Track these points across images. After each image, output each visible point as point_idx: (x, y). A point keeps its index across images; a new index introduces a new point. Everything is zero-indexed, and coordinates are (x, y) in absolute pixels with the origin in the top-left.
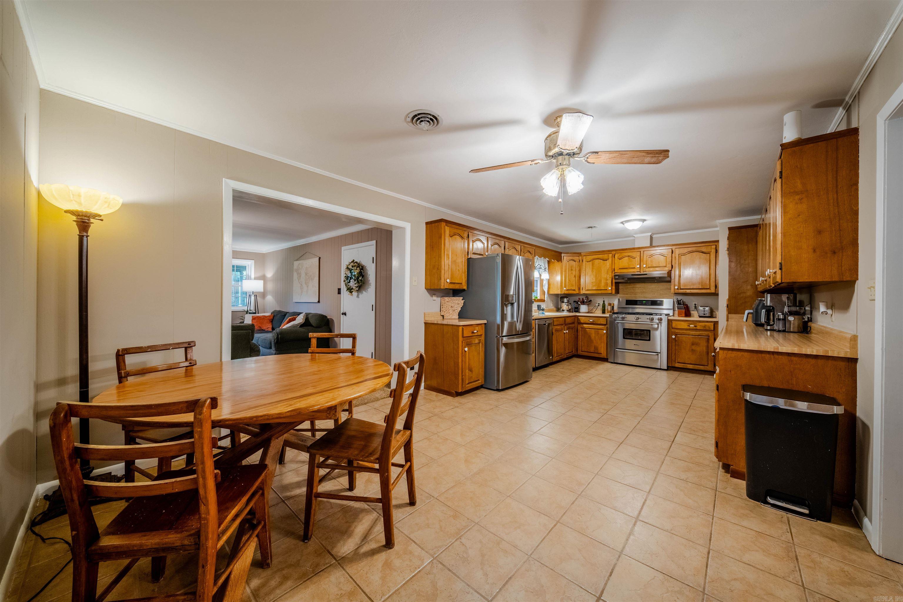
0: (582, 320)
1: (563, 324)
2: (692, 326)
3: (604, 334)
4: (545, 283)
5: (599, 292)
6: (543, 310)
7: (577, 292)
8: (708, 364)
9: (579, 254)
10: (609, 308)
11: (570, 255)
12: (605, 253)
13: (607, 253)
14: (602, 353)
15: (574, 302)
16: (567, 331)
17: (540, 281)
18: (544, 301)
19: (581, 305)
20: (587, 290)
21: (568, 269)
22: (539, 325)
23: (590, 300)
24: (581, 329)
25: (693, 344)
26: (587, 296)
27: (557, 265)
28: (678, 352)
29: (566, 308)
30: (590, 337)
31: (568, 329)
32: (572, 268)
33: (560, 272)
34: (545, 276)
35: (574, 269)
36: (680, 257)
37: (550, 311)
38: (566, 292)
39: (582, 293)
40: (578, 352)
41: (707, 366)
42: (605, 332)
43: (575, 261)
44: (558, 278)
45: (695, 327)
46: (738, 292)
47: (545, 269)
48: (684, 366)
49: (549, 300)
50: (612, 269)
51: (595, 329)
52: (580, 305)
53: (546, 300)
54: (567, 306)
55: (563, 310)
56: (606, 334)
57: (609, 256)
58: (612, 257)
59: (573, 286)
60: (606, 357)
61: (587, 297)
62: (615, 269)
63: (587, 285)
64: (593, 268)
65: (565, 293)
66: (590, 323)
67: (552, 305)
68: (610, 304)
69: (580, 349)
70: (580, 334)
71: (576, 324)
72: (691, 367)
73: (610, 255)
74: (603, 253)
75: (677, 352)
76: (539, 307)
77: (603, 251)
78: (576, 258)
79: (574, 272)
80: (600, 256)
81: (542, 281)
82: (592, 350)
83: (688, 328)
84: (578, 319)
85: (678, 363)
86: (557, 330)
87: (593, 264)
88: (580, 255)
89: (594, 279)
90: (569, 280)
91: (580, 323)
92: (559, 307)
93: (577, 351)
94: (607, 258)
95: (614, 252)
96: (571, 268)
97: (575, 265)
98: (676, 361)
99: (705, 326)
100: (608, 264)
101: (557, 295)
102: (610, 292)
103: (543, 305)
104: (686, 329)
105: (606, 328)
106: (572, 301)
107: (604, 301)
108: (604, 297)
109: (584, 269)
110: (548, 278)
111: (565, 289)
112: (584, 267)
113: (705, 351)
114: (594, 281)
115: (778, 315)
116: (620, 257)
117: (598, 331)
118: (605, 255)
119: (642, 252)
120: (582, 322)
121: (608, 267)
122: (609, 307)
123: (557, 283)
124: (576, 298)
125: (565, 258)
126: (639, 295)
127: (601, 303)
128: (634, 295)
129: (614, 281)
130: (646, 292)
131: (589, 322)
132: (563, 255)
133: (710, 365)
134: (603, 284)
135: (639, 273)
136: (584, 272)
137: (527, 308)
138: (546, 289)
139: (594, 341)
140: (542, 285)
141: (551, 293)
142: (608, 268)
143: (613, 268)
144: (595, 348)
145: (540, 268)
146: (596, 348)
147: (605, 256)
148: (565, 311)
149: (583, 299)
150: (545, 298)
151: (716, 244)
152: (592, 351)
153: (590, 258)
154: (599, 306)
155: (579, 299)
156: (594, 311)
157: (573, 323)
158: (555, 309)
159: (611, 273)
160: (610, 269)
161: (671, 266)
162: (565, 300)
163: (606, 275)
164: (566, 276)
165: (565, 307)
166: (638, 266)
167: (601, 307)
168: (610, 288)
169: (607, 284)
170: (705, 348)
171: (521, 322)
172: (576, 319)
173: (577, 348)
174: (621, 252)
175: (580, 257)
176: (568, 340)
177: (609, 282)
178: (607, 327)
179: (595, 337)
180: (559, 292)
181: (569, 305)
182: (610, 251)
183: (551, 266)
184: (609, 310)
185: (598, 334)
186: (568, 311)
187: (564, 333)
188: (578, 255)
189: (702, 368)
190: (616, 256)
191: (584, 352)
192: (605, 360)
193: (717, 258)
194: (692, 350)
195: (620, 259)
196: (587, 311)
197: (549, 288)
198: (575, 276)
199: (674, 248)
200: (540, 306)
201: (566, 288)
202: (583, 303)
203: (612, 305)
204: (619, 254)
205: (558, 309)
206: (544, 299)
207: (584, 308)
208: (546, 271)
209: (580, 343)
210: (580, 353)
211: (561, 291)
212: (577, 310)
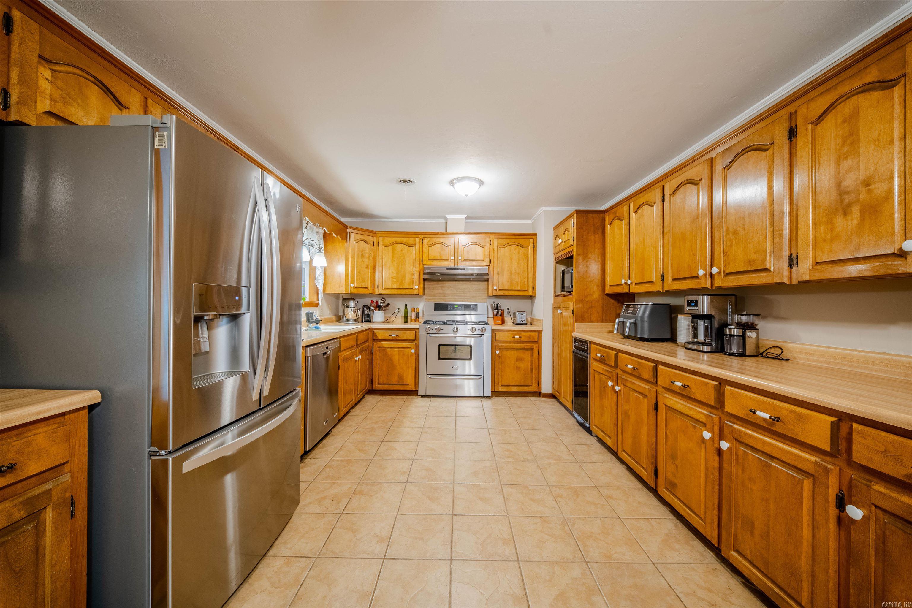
0: (380, 335)
1: (354, 346)
2: (517, 337)
3: (412, 355)
4: (319, 273)
5: (403, 292)
6: (318, 322)
7: (371, 292)
8: (532, 383)
9: (373, 233)
10: (414, 315)
11: (360, 232)
12: (410, 236)
13: (413, 236)
14: (409, 383)
15: (364, 306)
16: (360, 357)
17: (310, 270)
18: (317, 305)
19: (375, 312)
20: (385, 289)
21: (358, 254)
22: (313, 357)
23: (386, 303)
24: (378, 349)
25: (517, 360)
26: (383, 297)
27: (339, 247)
28: (502, 372)
29: (352, 316)
30: (391, 361)
31: (360, 353)
32: (364, 254)
33: (344, 258)
34: (320, 261)
35: (366, 255)
36: (499, 250)
37: (327, 321)
38: (355, 291)
39: (377, 293)
40: (374, 386)
41: (531, 385)
42: (413, 351)
43: (368, 243)
44: (341, 268)
45: (519, 338)
46: (585, 295)
47: (320, 248)
48: (508, 389)
49: (325, 305)
50: (419, 259)
51: (399, 348)
52: (373, 311)
53: (320, 303)
54: (354, 312)
55: (348, 320)
56: (414, 355)
57: (415, 240)
58: (420, 242)
59: (364, 281)
60: (414, 389)
61: (383, 300)
62: (423, 259)
63: (385, 281)
64: (393, 257)
65: (353, 292)
66: (392, 339)
67: (329, 312)
68: (414, 310)
69: (377, 380)
70: (376, 356)
71: (370, 343)
72: (515, 389)
73: (417, 240)
74: (408, 235)
75: (500, 371)
76: (309, 316)
77: (408, 233)
78: (370, 239)
79: (366, 260)
80: (404, 239)
81: (313, 270)
82: (395, 380)
83: (513, 339)
84: (373, 333)
85: (502, 385)
86: (345, 360)
87: (393, 251)
88: (374, 235)
89: (395, 272)
90: (359, 272)
91: (376, 340)
92: (341, 314)
93: (372, 383)
94: (413, 243)
95: (422, 236)
96: (361, 253)
97: (367, 249)
98: (500, 385)
99: (529, 337)
100: (414, 252)
101: (337, 296)
102: (416, 292)
103: (317, 313)
104: (510, 342)
105: (414, 346)
106: (360, 306)
107: (406, 305)
108: (406, 299)
109: (380, 257)
110: (325, 264)
111: (352, 285)
112: (380, 254)
113: (529, 367)
114: (395, 275)
115: (730, 329)
116: (430, 243)
117: (403, 351)
118: (411, 238)
119: (456, 239)
120: (380, 338)
121: (414, 256)
122: (413, 313)
123: (340, 276)
124: (367, 301)
125: (353, 237)
126: (449, 297)
127: (403, 309)
128: (443, 297)
129: (422, 276)
130: (457, 294)
131: (390, 338)
132: (349, 230)
133: (534, 385)
134: (407, 280)
135: (453, 267)
136: (381, 261)
137: (285, 317)
138: (320, 284)
139: (398, 367)
140: (313, 278)
141: (329, 291)
142: (414, 258)
143: (421, 258)
144: (398, 377)
145: (311, 245)
146: (400, 377)
147: (411, 240)
148: (351, 322)
149: (377, 302)
150: (318, 300)
151: (533, 237)
152: (395, 383)
153: (389, 240)
154: (398, 312)
155: (372, 301)
156: (391, 320)
157: (366, 341)
158: (334, 318)
159: (418, 266)
160: (417, 259)
161: (489, 260)
162: (352, 303)
163: (412, 267)
164: (354, 265)
165: (350, 314)
166: (453, 258)
167: (402, 313)
168: (417, 287)
169: (412, 282)
170: (529, 364)
171: (266, 370)
172: (371, 333)
173: (372, 380)
174: (431, 236)
175: (375, 238)
176: (360, 371)
177: (416, 277)
178: (416, 344)
179: (399, 360)
180: (341, 290)
181: (357, 312)
182: (416, 234)
183: (330, 247)
184: (413, 317)
185: (403, 355)
186: (355, 320)
187: (356, 360)
188: (371, 234)
189: (526, 389)
190: (425, 241)
191: (383, 384)
192: (414, 393)
193: (535, 254)
194: (517, 367)
195: (430, 246)
196: (383, 320)
197: (325, 284)
198: (367, 267)
199: (492, 237)
200: (312, 314)
201: (354, 284)
202: (378, 307)
203: (417, 311)
204: (429, 239)
205: (339, 319)
206: (317, 302)
207: (378, 316)
208: (321, 252)
209: (376, 371)
210: (377, 387)
211: (346, 289)
212: (367, 318)
